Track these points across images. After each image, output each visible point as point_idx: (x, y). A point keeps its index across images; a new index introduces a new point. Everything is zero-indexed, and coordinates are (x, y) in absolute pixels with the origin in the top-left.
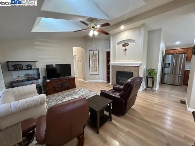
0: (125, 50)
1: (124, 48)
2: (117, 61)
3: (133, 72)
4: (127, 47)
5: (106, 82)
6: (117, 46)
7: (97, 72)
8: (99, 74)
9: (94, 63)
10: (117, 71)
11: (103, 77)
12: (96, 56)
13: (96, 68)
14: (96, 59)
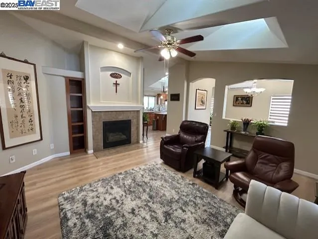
0: (116, 84)
1: (114, 80)
2: (102, 102)
3: (131, 120)
4: (119, 81)
5: (68, 153)
6: (101, 74)
7: (35, 133)
8: (42, 139)
9: (22, 104)
10: (103, 122)
11: (53, 145)
12: (29, 83)
13: (31, 121)
14: (29, 92)
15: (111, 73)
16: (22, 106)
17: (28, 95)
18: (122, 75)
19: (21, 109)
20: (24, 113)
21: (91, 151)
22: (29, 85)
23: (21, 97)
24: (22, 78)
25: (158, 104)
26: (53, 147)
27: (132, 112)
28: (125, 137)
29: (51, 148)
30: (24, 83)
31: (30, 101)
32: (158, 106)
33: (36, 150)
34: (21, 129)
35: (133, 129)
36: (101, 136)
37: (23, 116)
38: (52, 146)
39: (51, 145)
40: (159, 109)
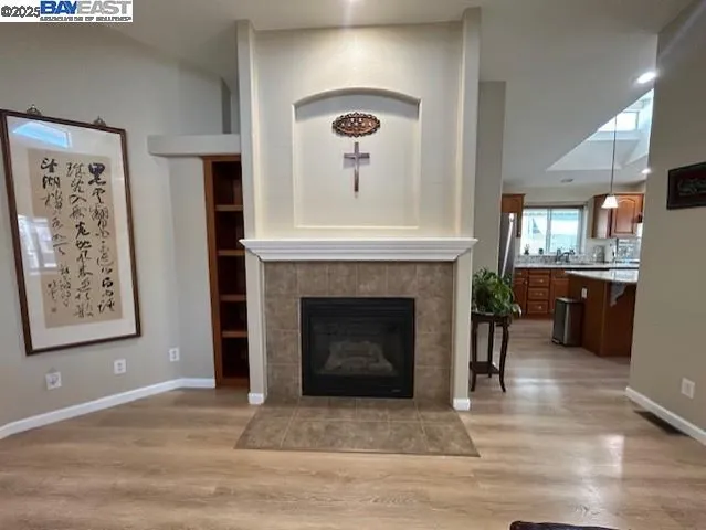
0: (356, 158)
1: (346, 143)
3: (412, 301)
4: (366, 143)
5: (211, 383)
7: (119, 316)
8: (139, 333)
9: (82, 238)
10: (303, 300)
11: (177, 350)
12: (104, 183)
13: (108, 283)
14: (102, 206)
15: (334, 117)
16: (81, 245)
17: (102, 216)
18: (378, 116)
19: (78, 252)
20: (87, 263)
21: (257, 397)
22: (103, 187)
23: (81, 219)
24: (85, 169)
25: (593, 233)
26: (178, 359)
27: (419, 268)
28: (388, 365)
29: (172, 360)
30: (91, 183)
31: (105, 229)
32: (593, 243)
33: (123, 362)
34: (80, 302)
35: (424, 340)
36: (295, 350)
37: (86, 270)
38: (174, 355)
39: (171, 351)
40: (603, 255)
